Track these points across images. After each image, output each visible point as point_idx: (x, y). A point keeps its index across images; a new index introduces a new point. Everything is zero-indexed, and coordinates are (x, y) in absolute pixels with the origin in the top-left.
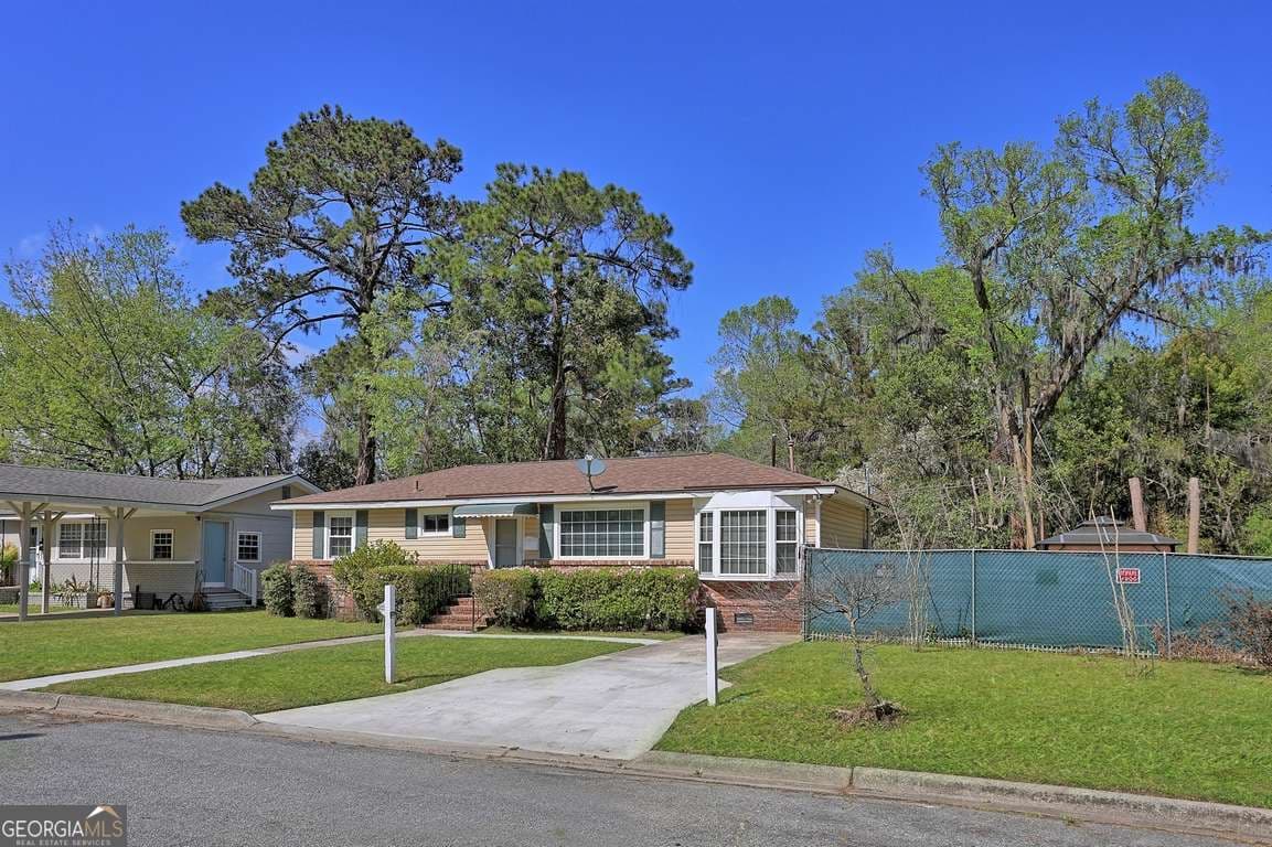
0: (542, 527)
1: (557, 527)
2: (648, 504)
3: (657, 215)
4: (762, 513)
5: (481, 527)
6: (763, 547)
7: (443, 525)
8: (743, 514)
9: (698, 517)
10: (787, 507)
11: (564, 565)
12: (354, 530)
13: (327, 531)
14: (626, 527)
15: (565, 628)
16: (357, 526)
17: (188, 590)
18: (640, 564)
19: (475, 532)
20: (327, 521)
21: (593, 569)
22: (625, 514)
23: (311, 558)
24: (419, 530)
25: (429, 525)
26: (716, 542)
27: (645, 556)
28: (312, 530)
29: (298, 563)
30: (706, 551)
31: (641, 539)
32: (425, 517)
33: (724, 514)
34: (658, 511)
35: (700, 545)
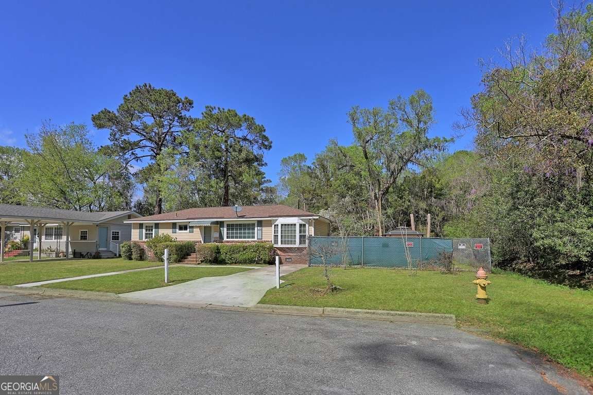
0: (220, 229)
1: (225, 229)
2: (256, 221)
3: (260, 125)
4: (295, 225)
5: (199, 229)
6: (295, 236)
7: (186, 228)
8: (288, 225)
9: (273, 226)
10: (304, 223)
11: (228, 242)
12: (154, 230)
13: (144, 231)
14: (249, 229)
15: (228, 263)
16: (155, 228)
17: (93, 251)
18: (254, 241)
19: (197, 231)
20: (144, 227)
21: (238, 243)
22: (249, 225)
23: (138, 240)
24: (177, 230)
25: (181, 228)
26: (279, 234)
27: (256, 239)
28: (138, 230)
29: (134, 242)
30: (276, 237)
31: (254, 233)
32: (179, 226)
33: (282, 225)
34: (260, 224)
35: (274, 235)
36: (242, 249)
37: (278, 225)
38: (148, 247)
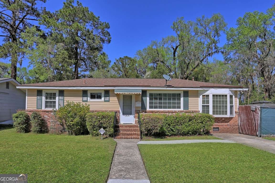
0: (142, 99)
1: (148, 98)
2: (182, 92)
4: (226, 96)
5: (116, 98)
7: (99, 97)
8: (220, 96)
9: (201, 96)
10: (232, 94)
11: (152, 112)
12: (57, 98)
13: (44, 98)
14: (174, 99)
15: (168, 135)
16: (59, 96)
18: (181, 112)
19: (114, 100)
20: (44, 93)
22: (174, 95)
23: (36, 109)
24: (89, 98)
25: (93, 96)
26: (211, 104)
27: (182, 109)
28: (36, 97)
29: (29, 111)
30: (206, 107)
31: (180, 103)
32: (91, 93)
33: (213, 96)
34: (186, 94)
35: (202, 105)
36: (187, 120)
37: (208, 96)
38: (50, 118)
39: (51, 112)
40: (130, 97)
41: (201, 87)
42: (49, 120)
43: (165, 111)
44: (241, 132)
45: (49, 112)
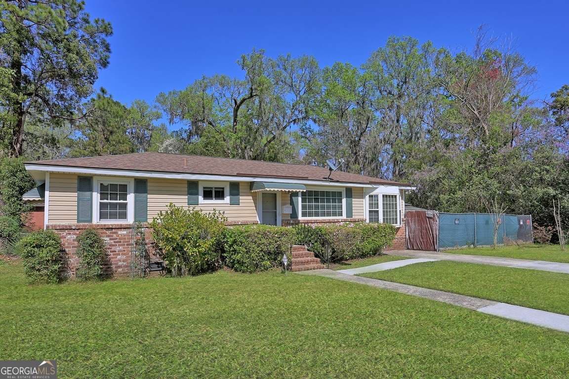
0: (291, 200)
1: (300, 199)
2: (345, 189)
4: (396, 197)
5: (251, 198)
6: (396, 212)
7: (220, 194)
8: (389, 196)
9: (367, 197)
12: (130, 196)
13: (96, 197)
14: (334, 201)
18: (344, 221)
19: (246, 200)
20: (96, 185)
22: (334, 193)
23: (74, 222)
24: (200, 198)
25: (208, 194)
26: (381, 210)
27: (344, 217)
28: (76, 194)
29: (58, 228)
30: (374, 213)
31: (341, 207)
32: (204, 188)
33: (383, 196)
34: (350, 193)
35: (369, 211)
37: (377, 196)
38: (115, 242)
39: (118, 228)
40: (274, 195)
41: (371, 183)
42: (113, 248)
43: (325, 220)
44: (409, 247)
45: (112, 229)
